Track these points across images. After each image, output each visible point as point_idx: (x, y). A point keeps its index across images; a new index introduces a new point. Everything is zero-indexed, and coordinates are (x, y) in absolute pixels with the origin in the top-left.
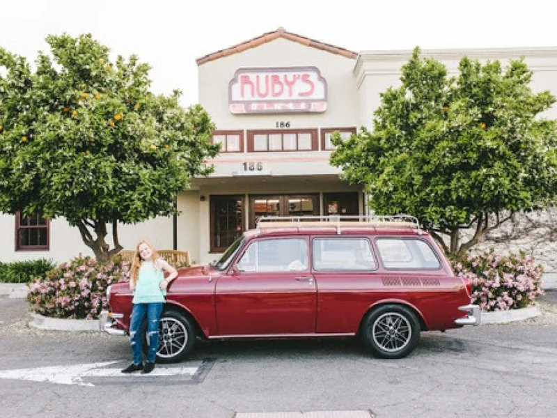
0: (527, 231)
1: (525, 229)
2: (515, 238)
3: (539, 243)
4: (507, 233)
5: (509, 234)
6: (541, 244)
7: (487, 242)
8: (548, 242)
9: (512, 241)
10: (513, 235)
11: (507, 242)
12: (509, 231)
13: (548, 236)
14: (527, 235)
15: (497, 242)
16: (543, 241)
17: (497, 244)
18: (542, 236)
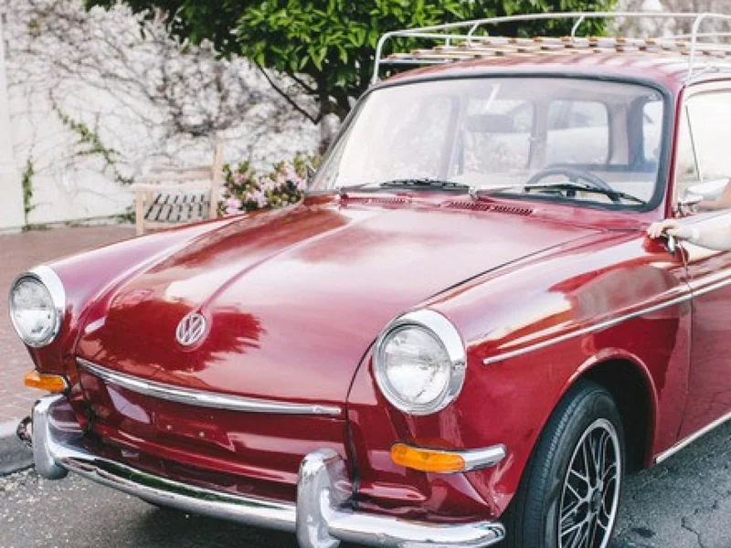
0: (242, 109)
1: (238, 106)
2: (224, 127)
3: (259, 135)
4: (209, 116)
5: (213, 119)
6: (262, 138)
7: (178, 135)
8: (272, 135)
9: (220, 133)
10: (222, 120)
11: (210, 134)
12: (214, 110)
13: (272, 122)
14: (242, 119)
15: (195, 134)
16: (265, 133)
17: (196, 139)
18: (263, 122)
